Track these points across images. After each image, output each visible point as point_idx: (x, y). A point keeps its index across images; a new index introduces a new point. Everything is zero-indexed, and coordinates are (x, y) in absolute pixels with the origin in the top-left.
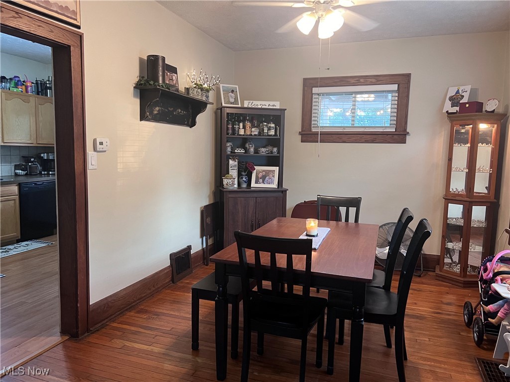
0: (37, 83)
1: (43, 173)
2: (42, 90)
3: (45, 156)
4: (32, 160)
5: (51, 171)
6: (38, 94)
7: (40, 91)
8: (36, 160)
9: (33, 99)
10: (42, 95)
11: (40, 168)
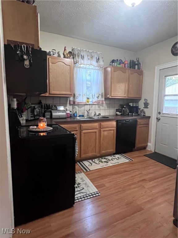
0: (130, 62)
1: (130, 114)
2: (133, 65)
3: (131, 104)
4: (125, 106)
5: (134, 113)
6: (131, 68)
7: (132, 66)
8: (126, 107)
9: (128, 71)
10: (133, 68)
11: (128, 111)
